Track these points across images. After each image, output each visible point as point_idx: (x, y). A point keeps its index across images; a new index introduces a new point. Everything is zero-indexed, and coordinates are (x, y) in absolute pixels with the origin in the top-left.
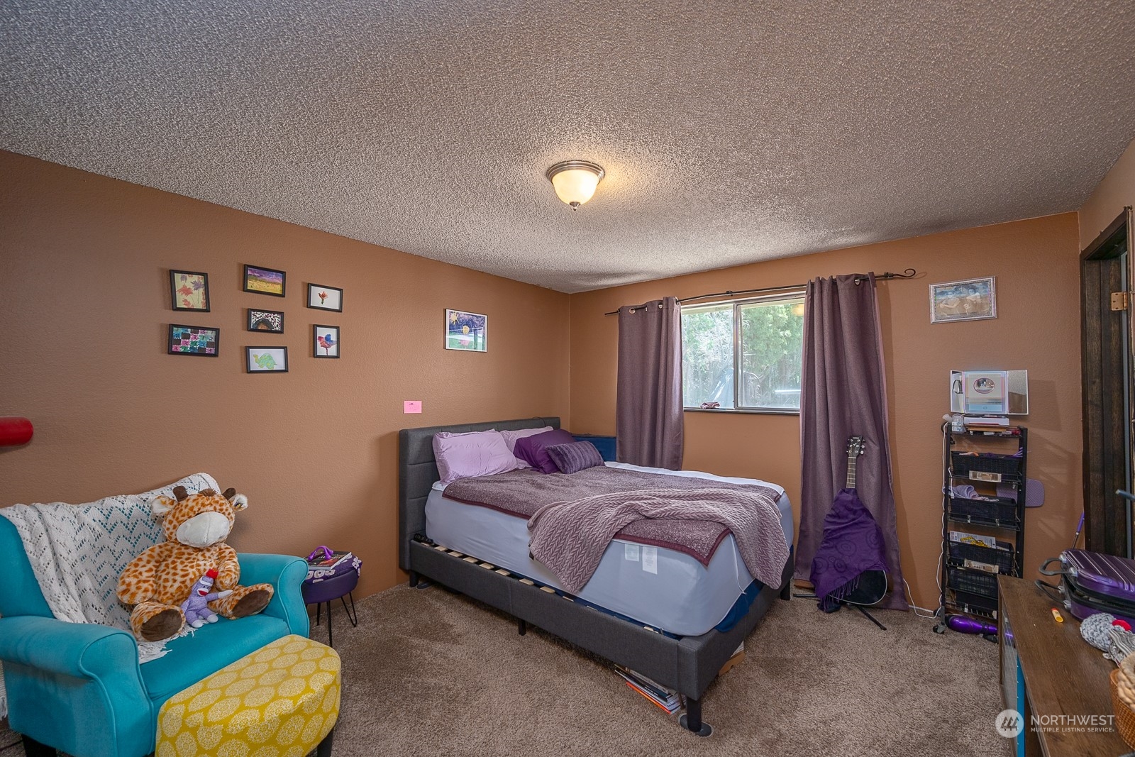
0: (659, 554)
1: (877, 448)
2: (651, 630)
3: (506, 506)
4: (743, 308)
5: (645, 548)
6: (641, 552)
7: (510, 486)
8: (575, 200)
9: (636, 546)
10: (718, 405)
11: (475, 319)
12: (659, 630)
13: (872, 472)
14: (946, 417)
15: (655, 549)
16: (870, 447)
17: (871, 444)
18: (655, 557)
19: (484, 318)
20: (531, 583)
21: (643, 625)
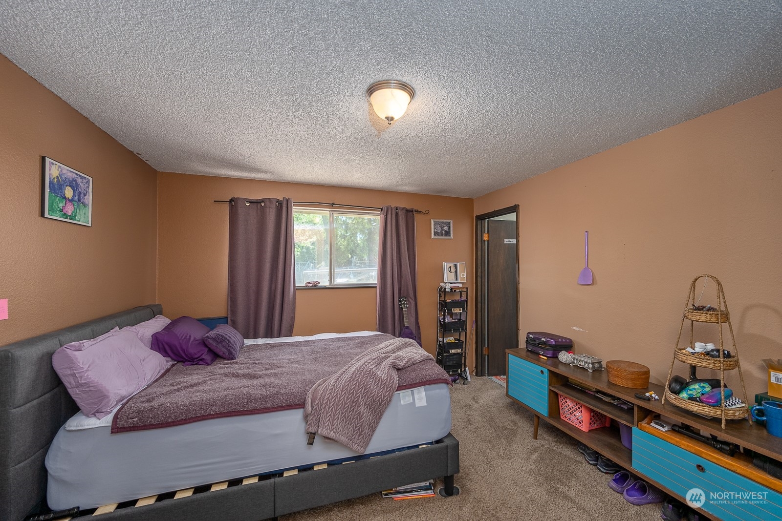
0: (425, 391)
1: (414, 303)
2: (425, 446)
3: (251, 406)
4: (335, 215)
5: (416, 390)
6: (413, 394)
7: (206, 387)
8: (390, 115)
9: (409, 391)
10: (319, 283)
11: (79, 180)
12: (431, 443)
13: (412, 315)
14: (442, 284)
15: (422, 388)
16: (410, 302)
17: (410, 300)
18: (423, 394)
19: (89, 181)
20: (295, 472)
21: (417, 446)
